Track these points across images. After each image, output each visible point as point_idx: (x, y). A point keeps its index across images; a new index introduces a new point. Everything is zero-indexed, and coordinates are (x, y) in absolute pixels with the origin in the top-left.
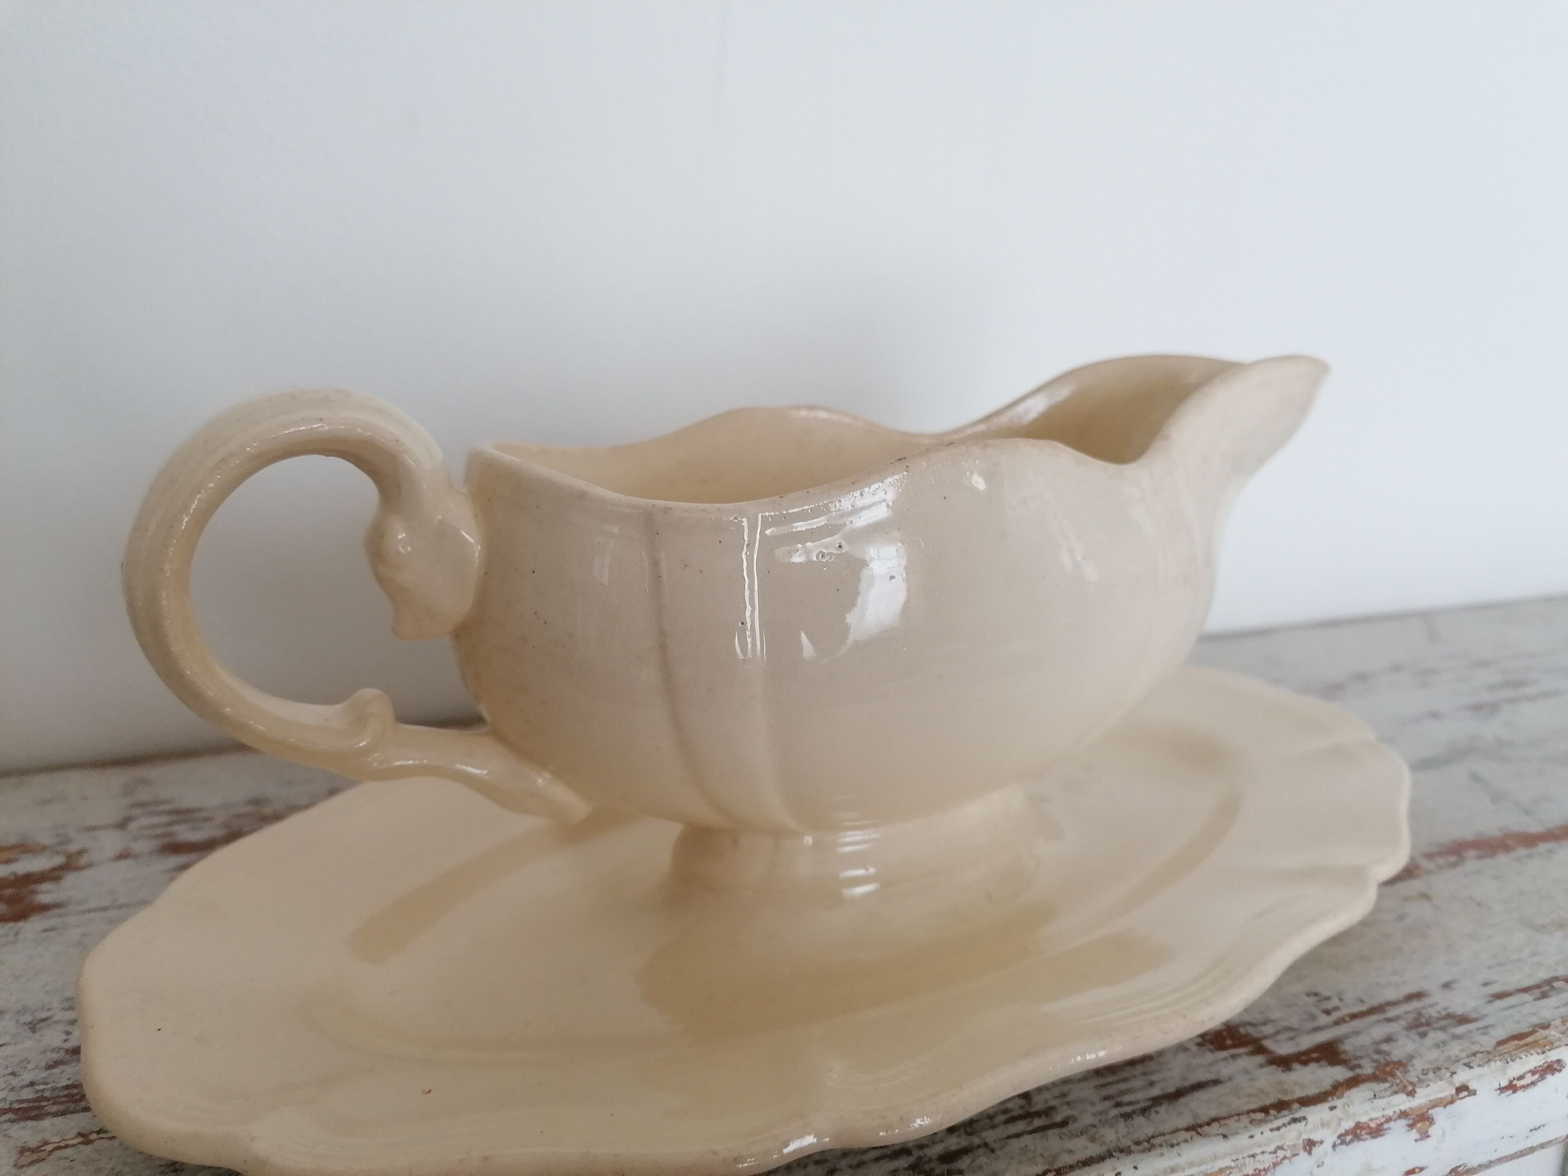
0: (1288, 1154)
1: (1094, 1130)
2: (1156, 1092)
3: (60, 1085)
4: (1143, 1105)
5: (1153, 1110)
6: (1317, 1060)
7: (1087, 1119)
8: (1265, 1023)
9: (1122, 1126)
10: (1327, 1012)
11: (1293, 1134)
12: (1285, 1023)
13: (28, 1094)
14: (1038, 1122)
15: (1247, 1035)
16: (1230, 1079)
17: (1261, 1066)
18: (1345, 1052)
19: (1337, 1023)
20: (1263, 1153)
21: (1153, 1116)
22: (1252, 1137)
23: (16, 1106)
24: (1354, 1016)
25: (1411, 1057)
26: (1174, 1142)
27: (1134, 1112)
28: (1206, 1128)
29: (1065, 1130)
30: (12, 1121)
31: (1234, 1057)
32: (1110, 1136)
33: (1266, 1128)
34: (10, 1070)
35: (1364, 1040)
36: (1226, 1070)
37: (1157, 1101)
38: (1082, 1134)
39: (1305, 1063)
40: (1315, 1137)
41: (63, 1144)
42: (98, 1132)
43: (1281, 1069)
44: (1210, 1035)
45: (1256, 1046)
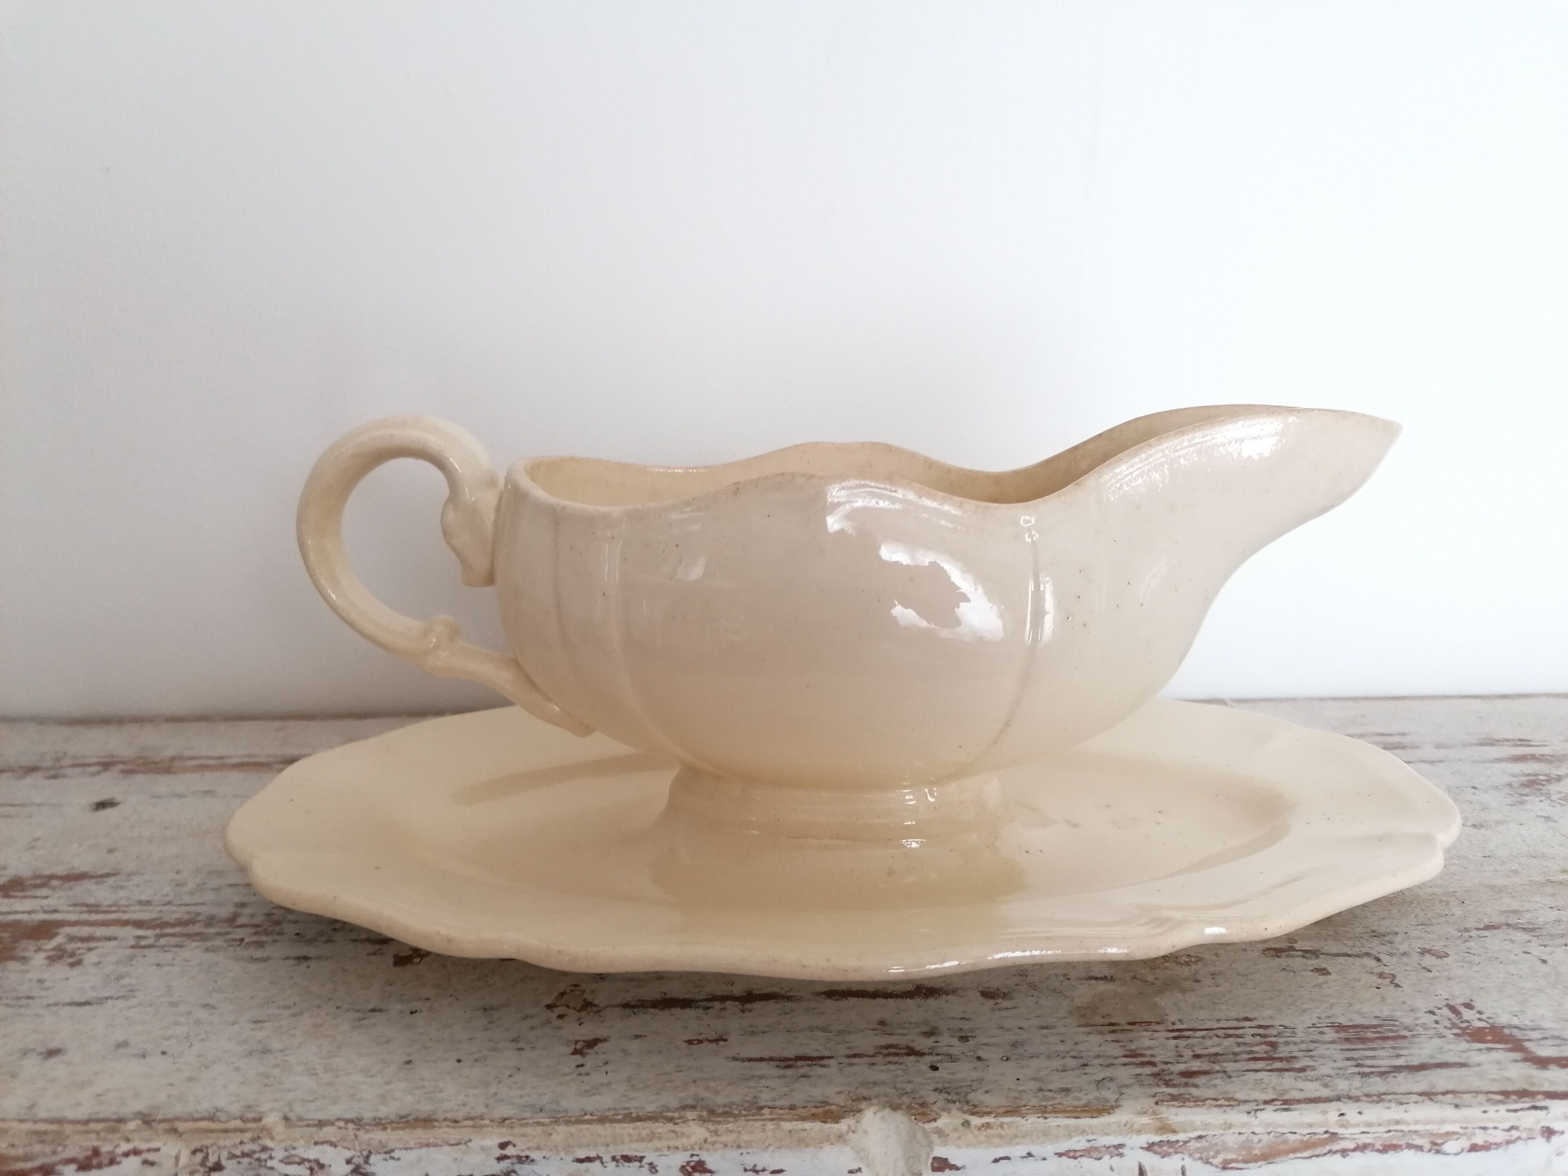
0: (1524, 1135)
1: (1329, 1079)
2: (1400, 1062)
4: (1383, 1069)
5: (1393, 1074)
7: (1325, 1070)
8: (1533, 1030)
9: (1357, 1082)
11: (1530, 1120)
12: (1556, 1033)
14: (1277, 1065)
15: (1511, 1035)
16: (1479, 1065)
17: (1516, 1061)
20: (1495, 1128)
21: (1390, 1079)
22: (1485, 1112)
26: (1404, 1101)
27: (1372, 1073)
28: (1440, 1097)
29: (1301, 1074)
31: (1489, 1050)
32: (1342, 1085)
33: (1503, 1108)
37: (1398, 1069)
38: (1316, 1080)
40: (1556, 1126)
43: (1536, 1066)
44: (1472, 1029)
45: (1517, 1045)
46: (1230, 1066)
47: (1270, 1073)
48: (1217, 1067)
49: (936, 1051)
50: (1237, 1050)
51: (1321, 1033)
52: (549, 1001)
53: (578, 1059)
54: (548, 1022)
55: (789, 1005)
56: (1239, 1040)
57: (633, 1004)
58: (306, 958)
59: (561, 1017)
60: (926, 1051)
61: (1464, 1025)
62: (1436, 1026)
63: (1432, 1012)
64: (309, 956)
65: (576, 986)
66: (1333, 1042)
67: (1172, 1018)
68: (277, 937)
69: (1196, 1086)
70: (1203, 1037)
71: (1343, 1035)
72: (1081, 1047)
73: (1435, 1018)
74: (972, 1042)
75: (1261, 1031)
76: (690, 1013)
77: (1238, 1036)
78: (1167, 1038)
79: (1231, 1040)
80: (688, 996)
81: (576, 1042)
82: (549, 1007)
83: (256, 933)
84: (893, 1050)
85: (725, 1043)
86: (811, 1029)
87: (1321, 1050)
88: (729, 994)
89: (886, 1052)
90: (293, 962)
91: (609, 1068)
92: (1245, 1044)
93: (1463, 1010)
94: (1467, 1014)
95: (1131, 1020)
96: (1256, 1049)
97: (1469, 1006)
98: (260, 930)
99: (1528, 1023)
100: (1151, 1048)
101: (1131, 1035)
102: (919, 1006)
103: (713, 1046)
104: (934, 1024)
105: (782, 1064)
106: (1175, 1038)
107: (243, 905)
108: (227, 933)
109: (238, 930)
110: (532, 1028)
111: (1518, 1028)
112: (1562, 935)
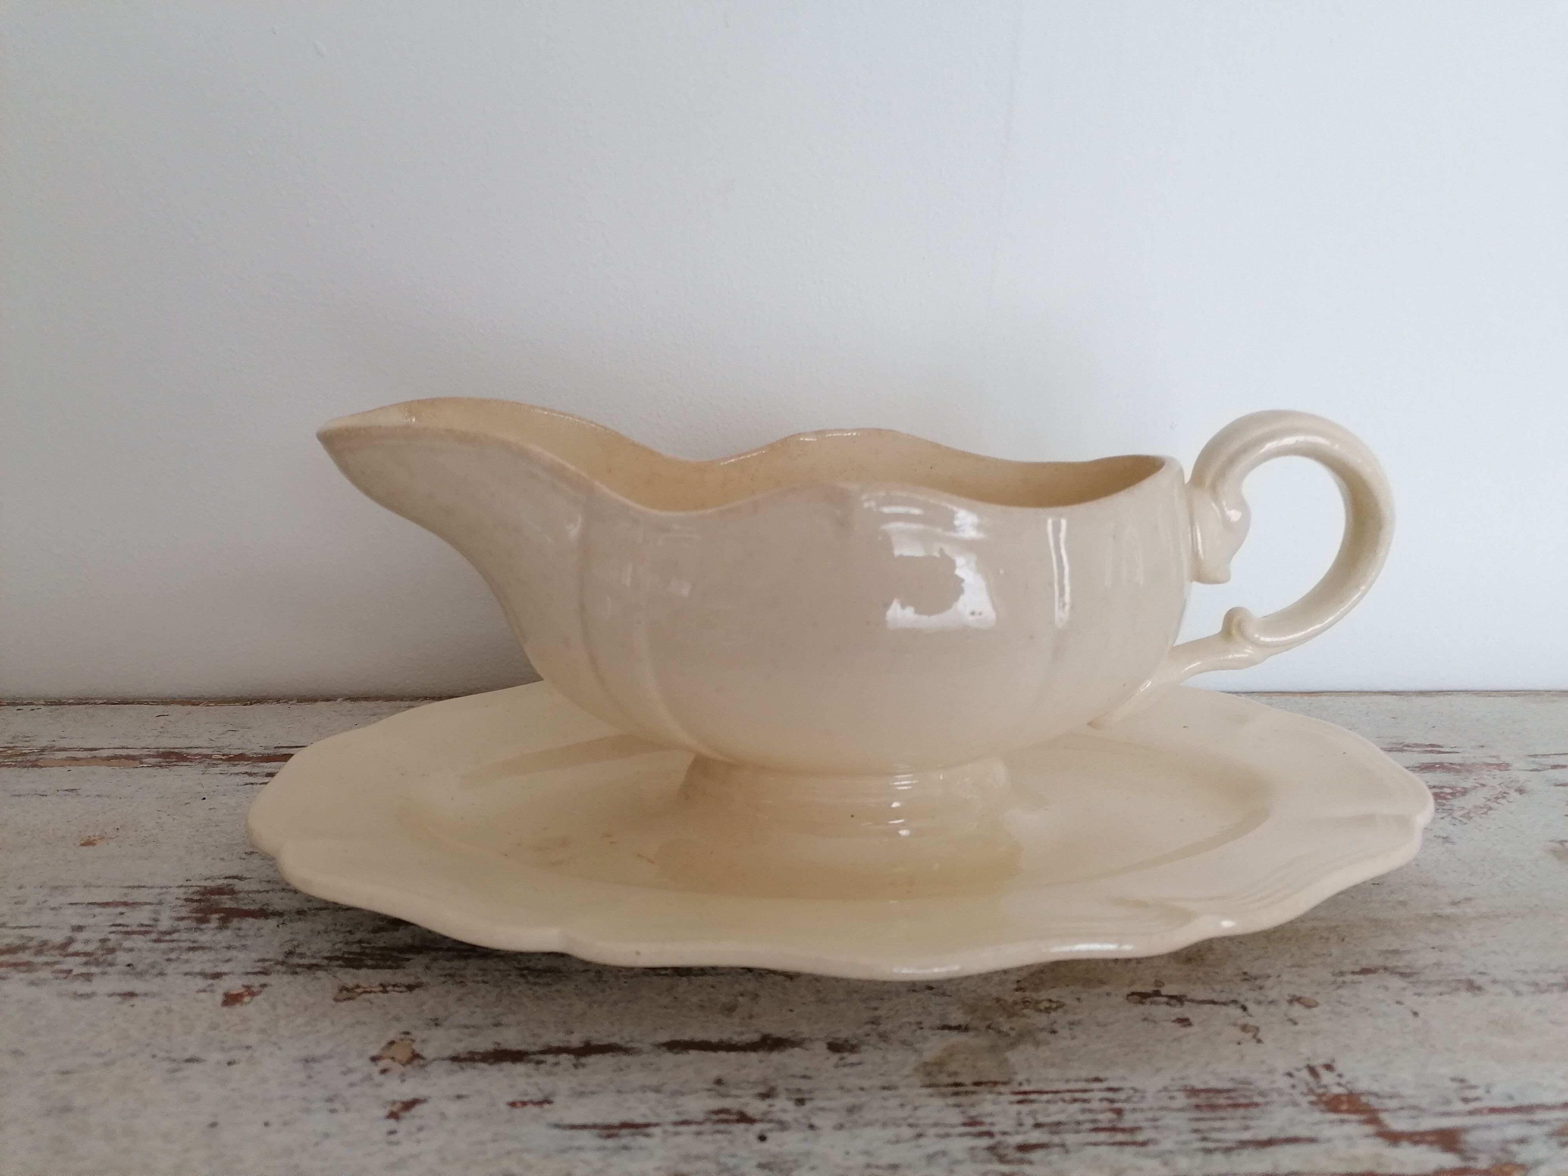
1: (1170, 1155)
2: (1246, 1136)
3: (376, 946)
4: (1229, 1145)
5: (1238, 1151)
6: (1431, 1143)
7: (1167, 1144)
8: (1391, 1097)
9: (1199, 1159)
10: (1466, 1100)
12: (1413, 1102)
13: (356, 948)
14: (1120, 1137)
15: (1367, 1104)
16: (1329, 1140)
17: (1367, 1136)
18: (1465, 1142)
19: (1472, 1113)
21: (1234, 1157)
23: (346, 956)
24: (1493, 1110)
25: (1538, 1163)
27: (1216, 1149)
29: (1142, 1150)
30: (341, 966)
31: (1342, 1121)
34: (348, 929)
35: (1494, 1135)
36: (1327, 1131)
37: (1244, 1144)
38: (1158, 1157)
39: (1416, 1143)
41: (369, 990)
42: (394, 986)
43: (1387, 1143)
44: (1328, 1096)
45: (1371, 1117)
46: (1070, 1138)
47: (1110, 1148)
48: (1056, 1139)
49: (770, 1117)
50: (1081, 1117)
51: (1172, 1098)
52: (374, 1052)
53: (392, 1124)
54: (369, 1078)
55: (626, 1059)
56: (1086, 1106)
57: (463, 1056)
58: (132, 995)
59: (384, 1071)
60: (757, 1117)
61: (1321, 1091)
62: (1292, 1091)
63: (1290, 1075)
64: (137, 992)
65: (407, 1033)
66: (1181, 1110)
67: (1020, 1078)
68: (109, 969)
69: (1030, 1163)
70: (1048, 1102)
71: (1194, 1101)
72: (920, 1113)
73: (1292, 1081)
74: (808, 1106)
75: (1110, 1095)
76: (520, 1068)
77: (1085, 1101)
78: (1011, 1103)
79: (1077, 1106)
80: (523, 1048)
81: (394, 1103)
82: (374, 1059)
83: (86, 964)
84: (723, 1116)
85: (550, 1106)
86: (644, 1089)
87: (1169, 1119)
88: (566, 1044)
89: (715, 1117)
90: (117, 999)
91: (422, 1135)
92: (1091, 1111)
93: (1322, 1072)
94: (1327, 1078)
95: (976, 1079)
96: (1101, 1117)
97: (1329, 1067)
98: (92, 959)
99: (1388, 1089)
100: (991, 1115)
101: (974, 1098)
102: (761, 1061)
103: (535, 1110)
104: (773, 1084)
105: (606, 1132)
106: (1020, 1102)
107: (79, 928)
108: (56, 963)
109: (68, 959)
110: (352, 1085)
111: (1376, 1095)
112: (1439, 982)
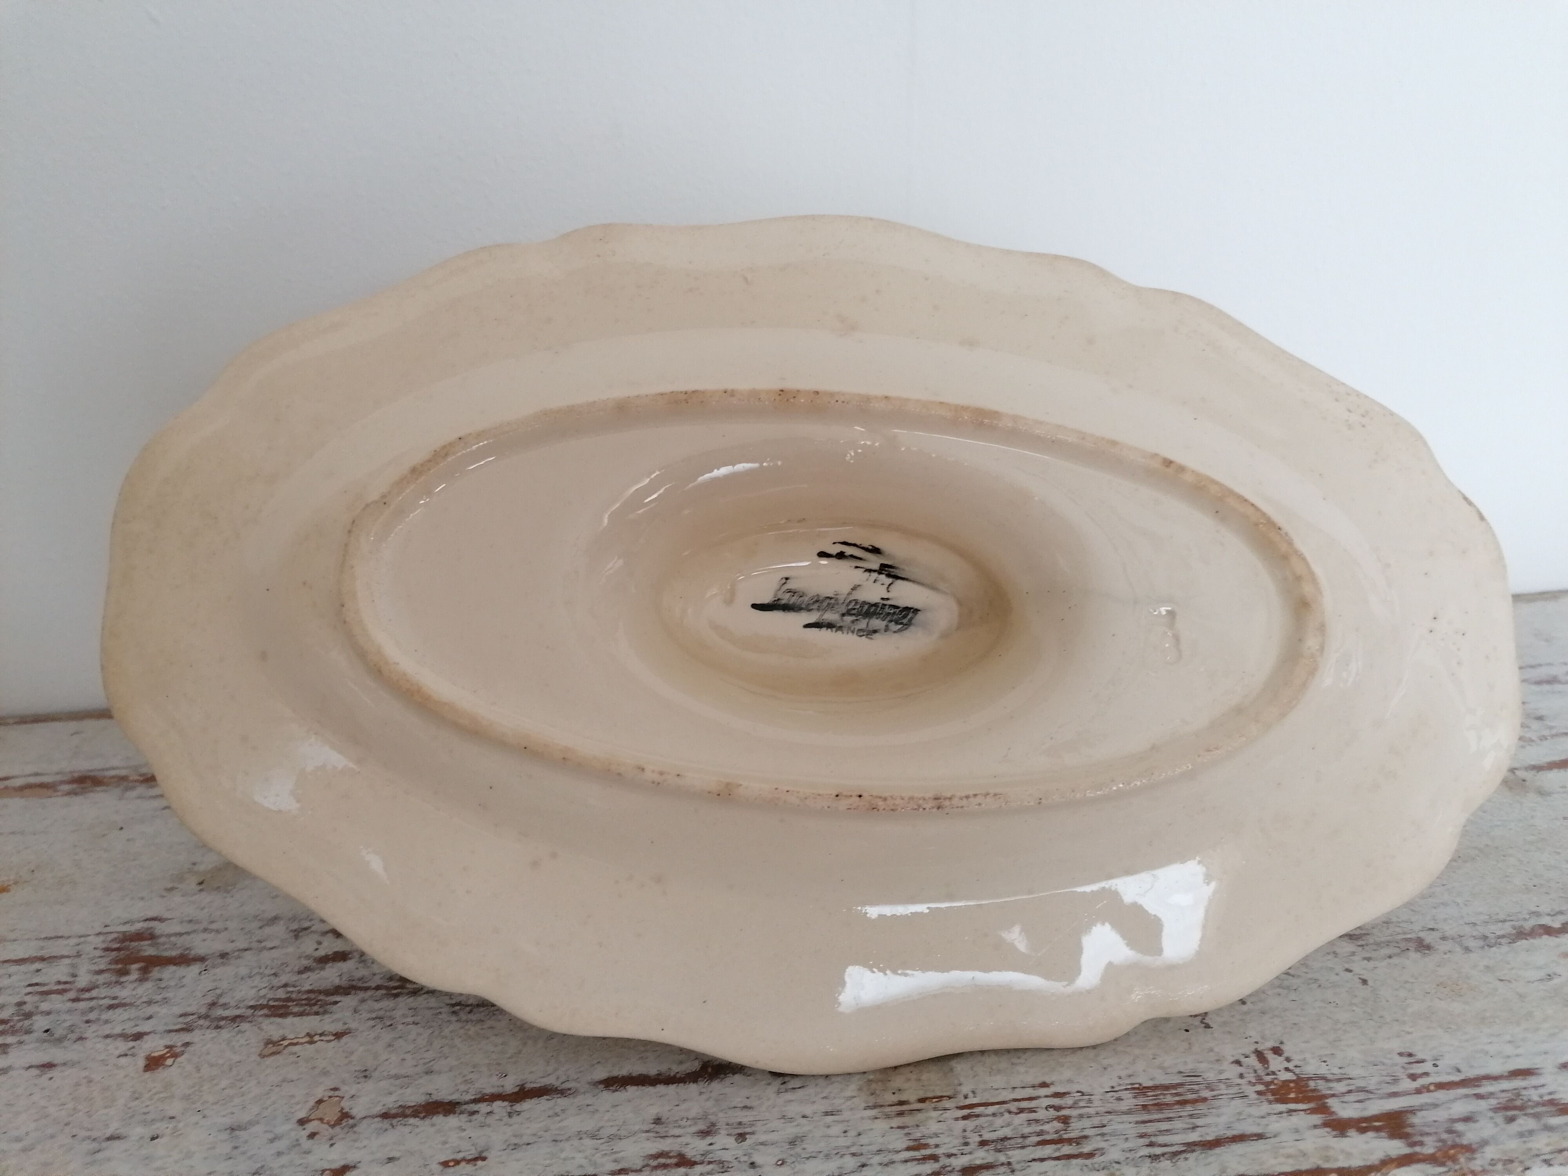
1: (1117, 1166)
2: (1194, 1137)
3: (303, 989)
4: (1175, 1149)
5: (1184, 1155)
6: (1377, 1129)
7: (1114, 1154)
8: (1339, 1080)
9: (1145, 1169)
10: (1413, 1077)
12: (1361, 1083)
13: (281, 994)
14: (1066, 1149)
15: (1315, 1090)
16: (1276, 1135)
17: (1315, 1126)
18: (1412, 1126)
19: (1418, 1091)
21: (1181, 1163)
23: (271, 1003)
24: (1441, 1086)
25: (1484, 1143)
27: (1163, 1155)
29: (1088, 1162)
30: (267, 1016)
31: (1290, 1112)
34: (273, 971)
35: (1440, 1115)
36: (1275, 1125)
37: (1191, 1147)
38: (1103, 1169)
39: (1363, 1131)
41: (295, 1041)
42: (321, 1035)
43: (1335, 1133)
44: (1275, 1084)
45: (1319, 1104)
46: (1016, 1155)
47: (1057, 1162)
48: (1002, 1158)
49: (709, 1158)
50: (1027, 1130)
51: (1119, 1099)
52: (302, 1114)
54: (296, 1144)
55: (562, 1102)
56: (1033, 1116)
57: (393, 1111)
58: (50, 1065)
59: (312, 1136)
60: (698, 1158)
61: (1268, 1078)
62: (1239, 1081)
63: (1238, 1063)
64: (55, 1062)
65: (335, 1089)
66: (1129, 1112)
67: (965, 1089)
68: (25, 1037)
70: (994, 1115)
71: (1141, 1101)
72: (863, 1140)
73: (1240, 1070)
74: (750, 1140)
75: (1056, 1101)
76: (453, 1121)
77: (1032, 1110)
78: (957, 1119)
79: (1024, 1116)
80: (455, 1097)
81: (323, 1171)
82: (302, 1122)
84: (662, 1161)
85: (485, 1163)
86: (580, 1135)
87: (1116, 1124)
88: (500, 1090)
89: (654, 1163)
90: (35, 1072)
92: (1037, 1121)
93: (1270, 1056)
94: (1276, 1063)
95: (922, 1094)
96: (1046, 1127)
97: (1277, 1051)
98: (7, 1027)
99: (1336, 1071)
100: (936, 1135)
101: (920, 1116)
102: (701, 1093)
103: (468, 1168)
104: (712, 1118)
106: (965, 1118)
110: (279, 1154)
111: (1324, 1078)
112: (1388, 943)
